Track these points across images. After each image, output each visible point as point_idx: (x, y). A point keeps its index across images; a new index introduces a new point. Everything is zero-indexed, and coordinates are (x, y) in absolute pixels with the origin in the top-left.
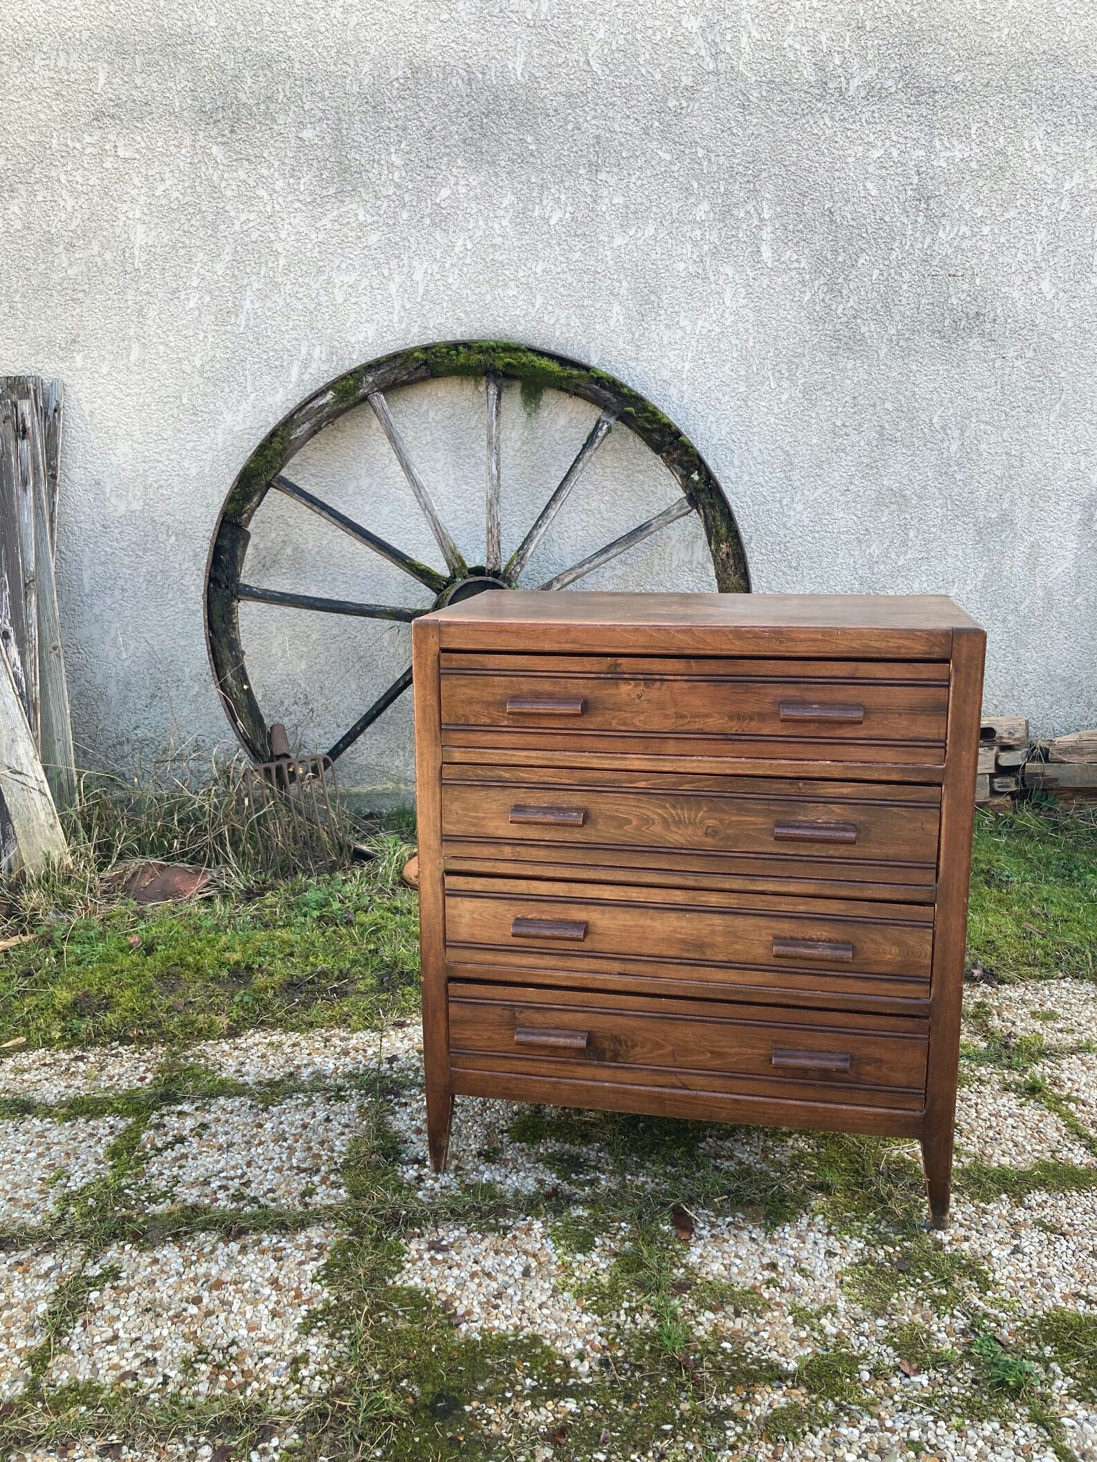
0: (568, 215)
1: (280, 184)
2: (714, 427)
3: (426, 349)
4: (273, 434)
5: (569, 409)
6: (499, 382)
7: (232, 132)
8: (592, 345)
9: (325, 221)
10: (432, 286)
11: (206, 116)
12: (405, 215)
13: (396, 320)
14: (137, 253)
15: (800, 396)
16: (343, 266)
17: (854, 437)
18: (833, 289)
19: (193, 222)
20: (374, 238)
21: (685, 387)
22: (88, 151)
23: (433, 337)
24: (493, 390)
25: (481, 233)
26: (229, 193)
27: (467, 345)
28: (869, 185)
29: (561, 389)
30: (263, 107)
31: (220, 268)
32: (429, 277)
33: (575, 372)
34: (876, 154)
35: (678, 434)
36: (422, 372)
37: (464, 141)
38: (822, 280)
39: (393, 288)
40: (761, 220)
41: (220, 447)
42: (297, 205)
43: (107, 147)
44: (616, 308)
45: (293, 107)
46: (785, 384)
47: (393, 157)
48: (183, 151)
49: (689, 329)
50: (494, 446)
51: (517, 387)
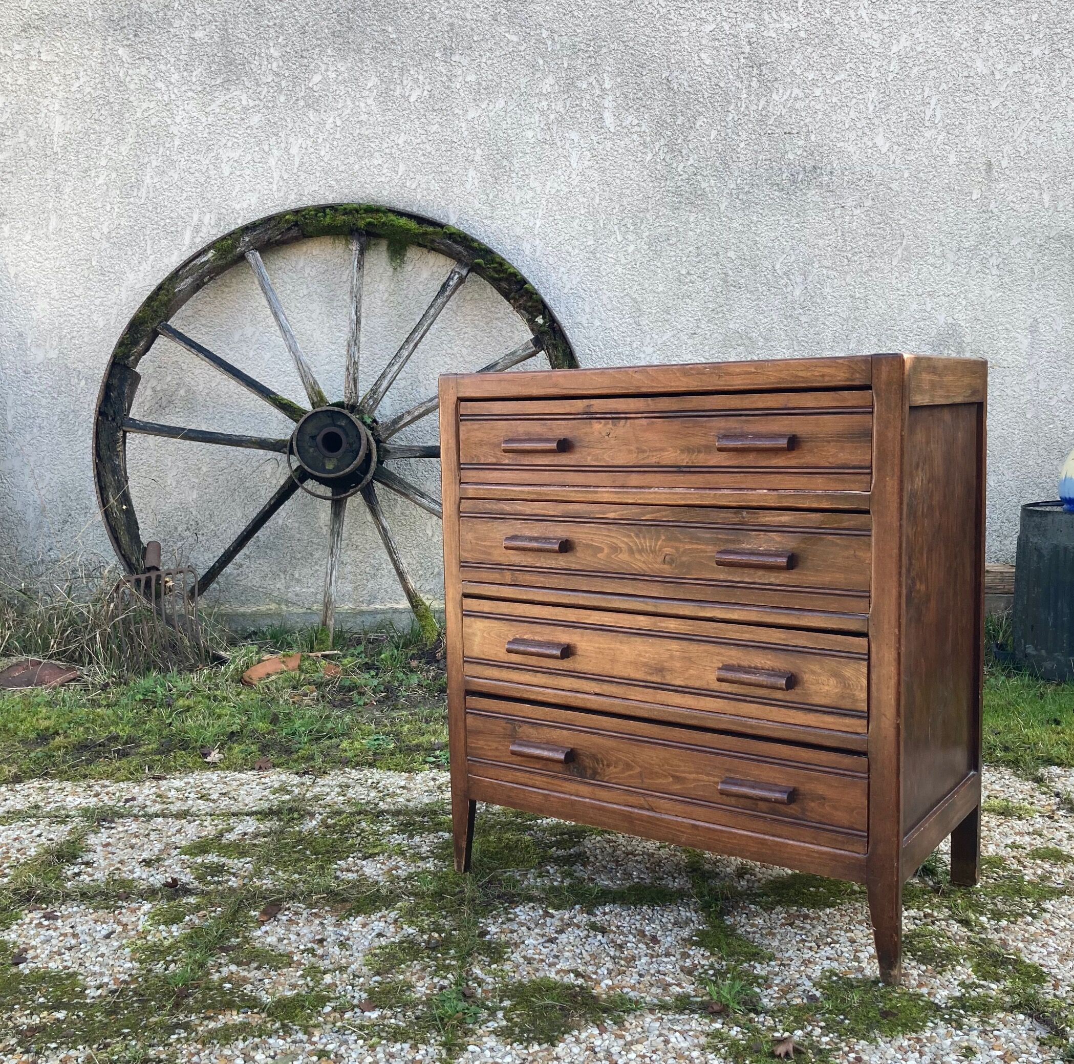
0: (426, 93)
1: (175, 77)
2: (565, 277)
3: (297, 212)
4: (160, 288)
5: (431, 264)
6: (363, 239)
7: (135, 36)
8: (451, 206)
9: (213, 106)
10: (306, 158)
11: (114, 24)
12: (282, 99)
13: (275, 189)
14: (55, 139)
15: (646, 247)
16: (229, 144)
17: (699, 284)
18: (671, 147)
19: (102, 112)
20: (255, 120)
21: (537, 242)
22: (16, 57)
23: (308, 202)
24: (355, 247)
25: (349, 111)
26: (132, 86)
27: (333, 208)
28: (703, 55)
29: (420, 245)
30: (161, 14)
31: (124, 149)
32: (304, 151)
33: (431, 229)
34: (708, 28)
35: (524, 281)
36: (294, 232)
37: (333, 35)
38: (663, 142)
39: (272, 161)
40: (603, 90)
41: (123, 303)
42: (190, 94)
43: (32, 53)
44: (472, 173)
45: (187, 13)
46: (631, 237)
47: (272, 50)
48: (95, 53)
49: (539, 190)
50: (357, 298)
51: (383, 245)
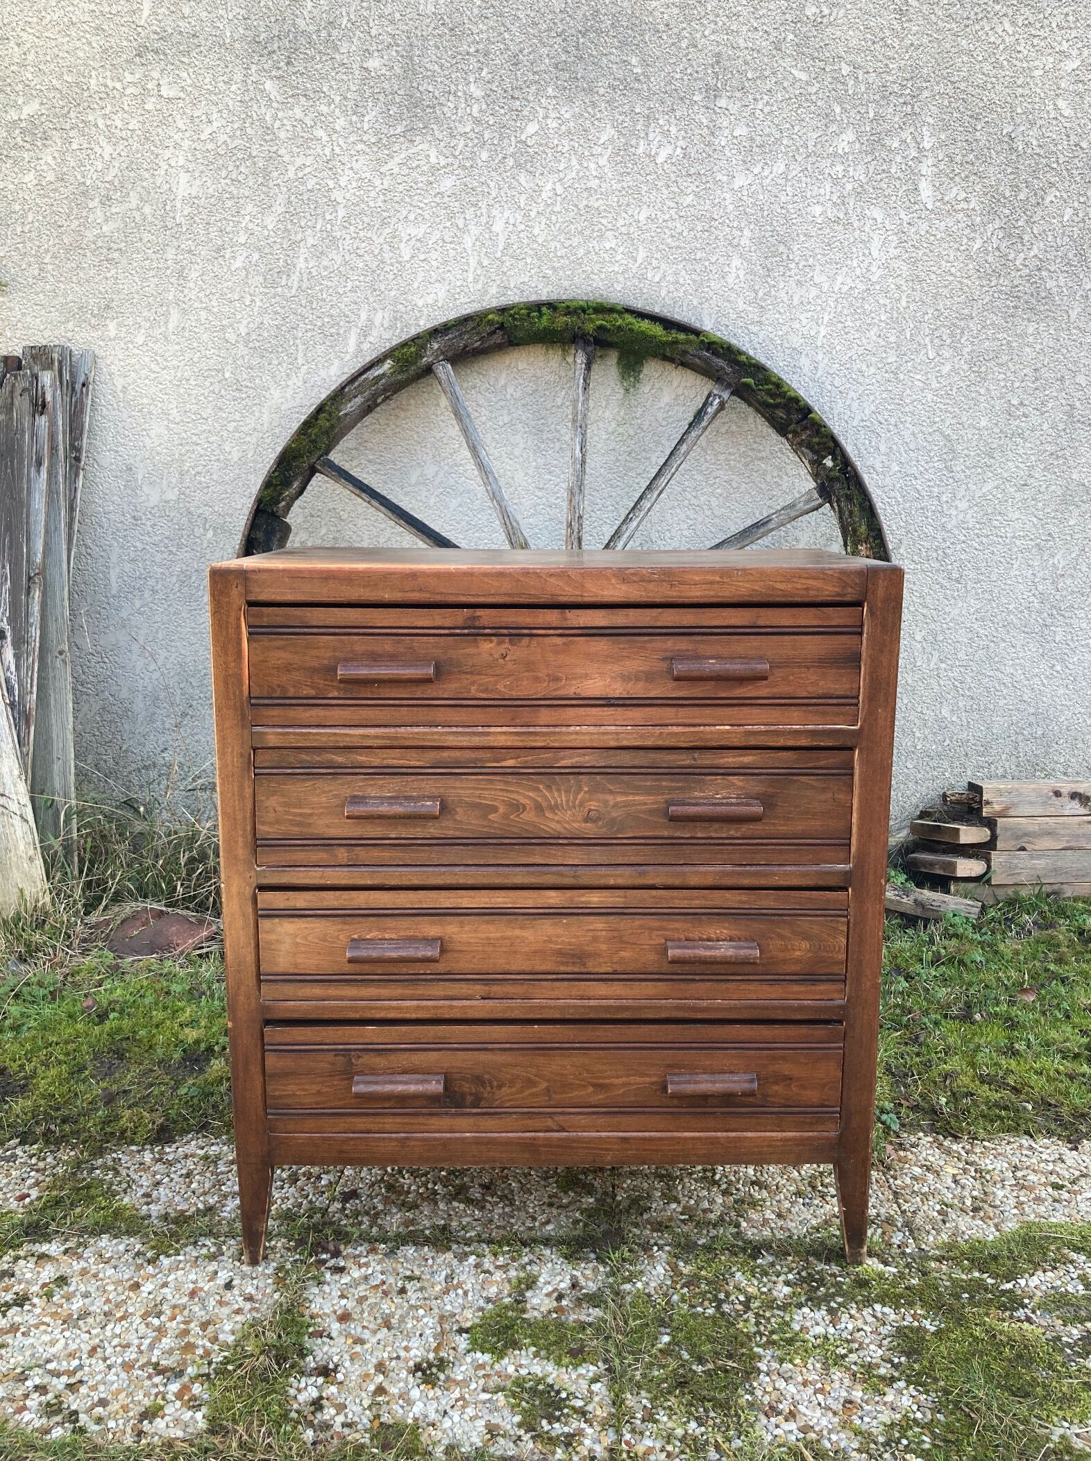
0: (679, 151)
1: (340, 123)
2: (855, 404)
3: (503, 310)
4: (320, 409)
5: (675, 384)
6: (590, 349)
7: (288, 64)
8: (706, 306)
9: (392, 164)
10: (514, 237)
11: (260, 47)
12: (484, 156)
13: (470, 279)
14: (179, 206)
15: (966, 367)
16: (411, 217)
17: (1035, 419)
18: (1011, 234)
19: (242, 169)
20: (447, 184)
21: (820, 357)
22: (128, 92)
23: (513, 297)
24: (581, 358)
25: (574, 174)
26: (282, 135)
27: (551, 305)
28: (1061, 103)
29: (665, 358)
30: (324, 34)
31: (270, 222)
32: (511, 228)
33: (682, 336)
34: (1070, 65)
35: (808, 410)
36: (498, 338)
37: (556, 66)
38: (997, 224)
39: (468, 241)
40: (920, 150)
41: (265, 428)
42: (360, 147)
43: (150, 86)
44: (736, 262)
45: (358, 33)
46: (947, 353)
47: (473, 88)
48: (234, 88)
49: (826, 286)
50: (580, 426)
51: (613, 358)
